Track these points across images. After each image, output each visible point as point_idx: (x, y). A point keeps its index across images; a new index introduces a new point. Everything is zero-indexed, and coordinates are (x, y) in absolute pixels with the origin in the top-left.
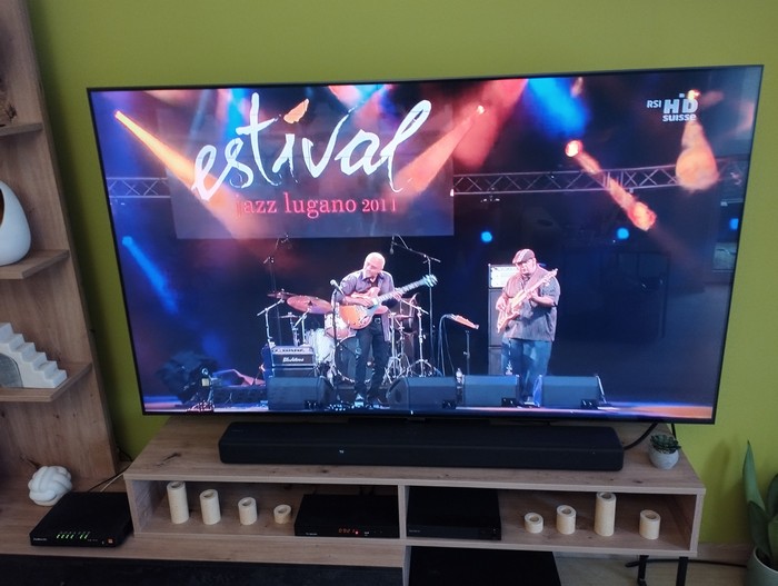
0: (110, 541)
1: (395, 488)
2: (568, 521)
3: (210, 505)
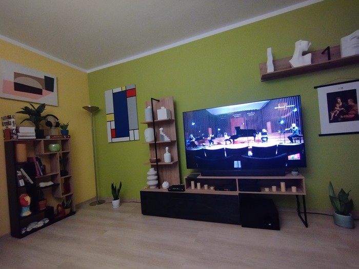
0: (182, 190)
2: (274, 188)
3: (199, 184)
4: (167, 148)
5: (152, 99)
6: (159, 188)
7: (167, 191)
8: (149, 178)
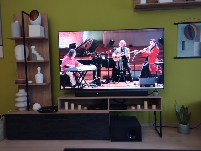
2: (139, 106)
3: (72, 105)
4: (39, 69)
5: (23, 12)
7: (38, 113)
8: (17, 100)
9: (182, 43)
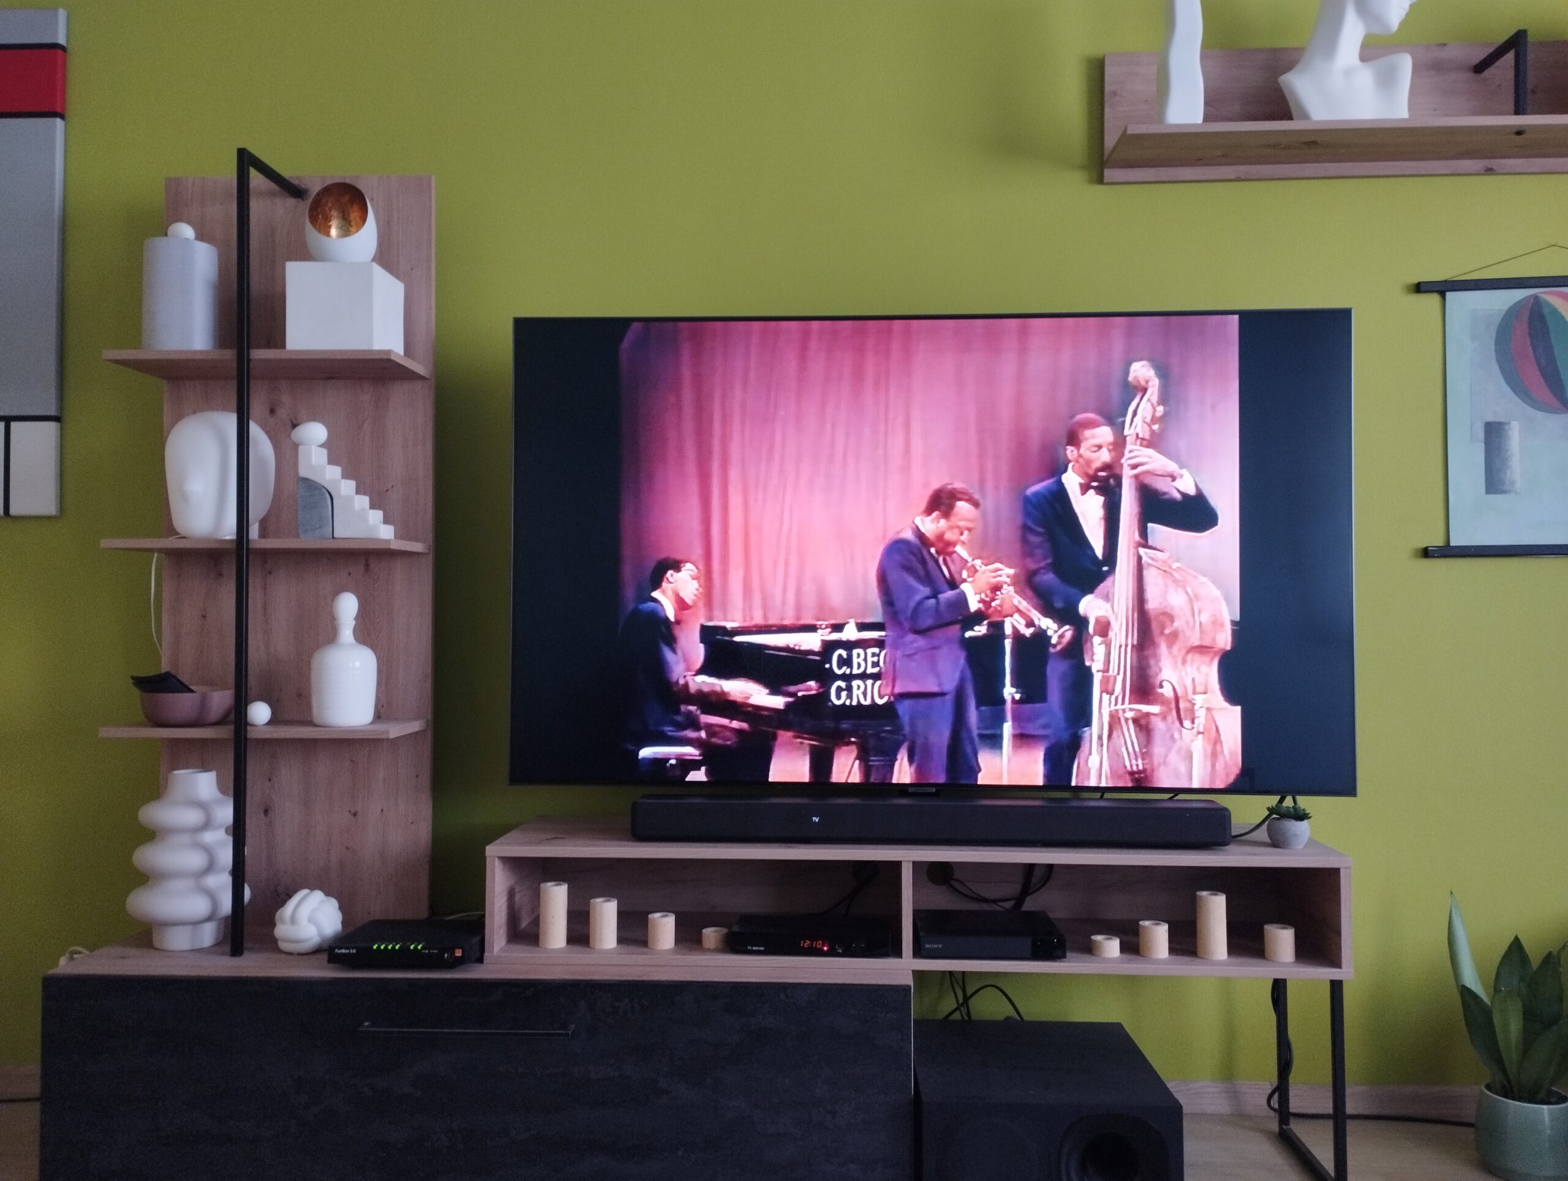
0: (458, 953)
1: (897, 866)
2: (1157, 935)
3: (605, 912)
4: (348, 606)
5: (246, 160)
6: (237, 950)
7: (321, 971)
8: (151, 856)
9: (1481, 434)
